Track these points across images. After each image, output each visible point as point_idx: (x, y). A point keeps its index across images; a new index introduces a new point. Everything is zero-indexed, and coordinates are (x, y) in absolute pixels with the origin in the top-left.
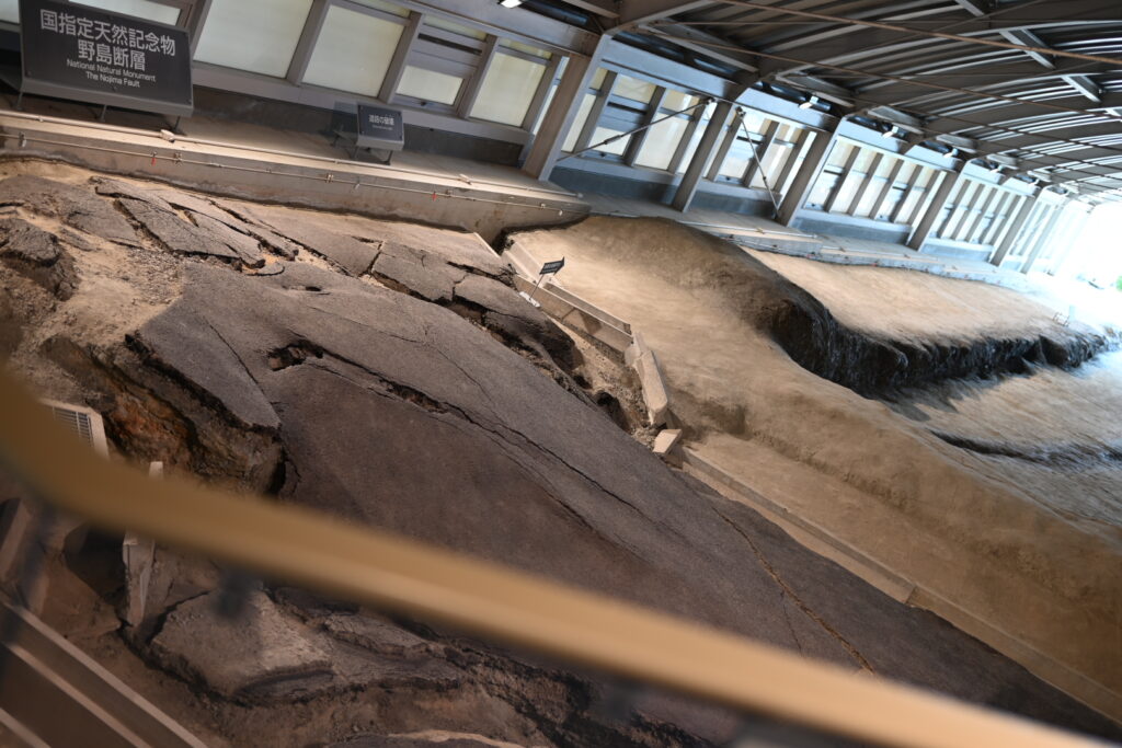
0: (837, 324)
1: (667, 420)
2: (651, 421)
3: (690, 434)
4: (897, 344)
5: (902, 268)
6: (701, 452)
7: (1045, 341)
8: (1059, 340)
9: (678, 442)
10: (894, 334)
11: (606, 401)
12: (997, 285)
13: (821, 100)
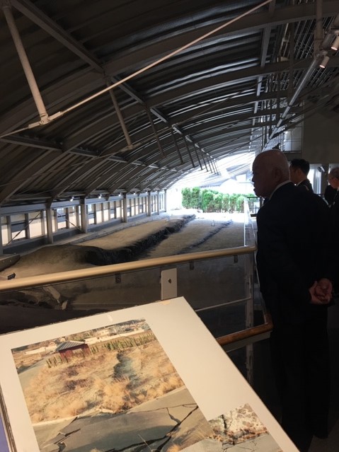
0: (105, 250)
1: (63, 299)
2: (59, 302)
3: (70, 300)
4: (126, 247)
5: (124, 229)
6: (76, 303)
7: (168, 228)
8: (171, 226)
9: (69, 303)
10: (125, 245)
11: (42, 304)
12: (152, 221)
13: (75, 197)
